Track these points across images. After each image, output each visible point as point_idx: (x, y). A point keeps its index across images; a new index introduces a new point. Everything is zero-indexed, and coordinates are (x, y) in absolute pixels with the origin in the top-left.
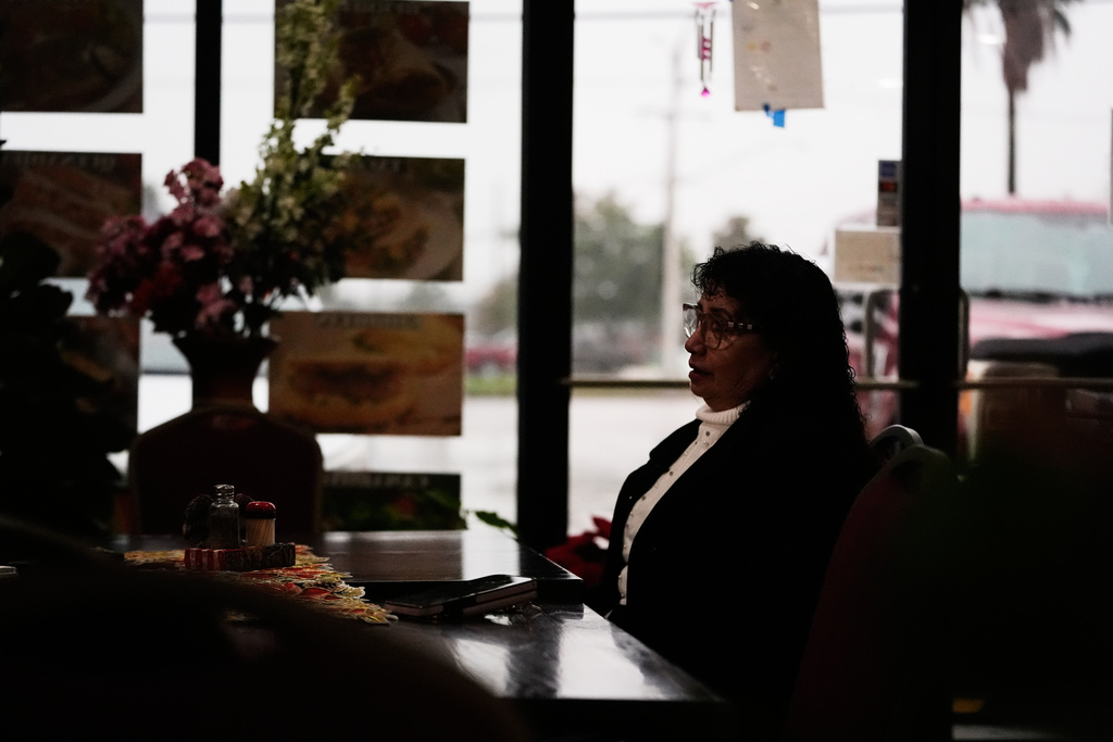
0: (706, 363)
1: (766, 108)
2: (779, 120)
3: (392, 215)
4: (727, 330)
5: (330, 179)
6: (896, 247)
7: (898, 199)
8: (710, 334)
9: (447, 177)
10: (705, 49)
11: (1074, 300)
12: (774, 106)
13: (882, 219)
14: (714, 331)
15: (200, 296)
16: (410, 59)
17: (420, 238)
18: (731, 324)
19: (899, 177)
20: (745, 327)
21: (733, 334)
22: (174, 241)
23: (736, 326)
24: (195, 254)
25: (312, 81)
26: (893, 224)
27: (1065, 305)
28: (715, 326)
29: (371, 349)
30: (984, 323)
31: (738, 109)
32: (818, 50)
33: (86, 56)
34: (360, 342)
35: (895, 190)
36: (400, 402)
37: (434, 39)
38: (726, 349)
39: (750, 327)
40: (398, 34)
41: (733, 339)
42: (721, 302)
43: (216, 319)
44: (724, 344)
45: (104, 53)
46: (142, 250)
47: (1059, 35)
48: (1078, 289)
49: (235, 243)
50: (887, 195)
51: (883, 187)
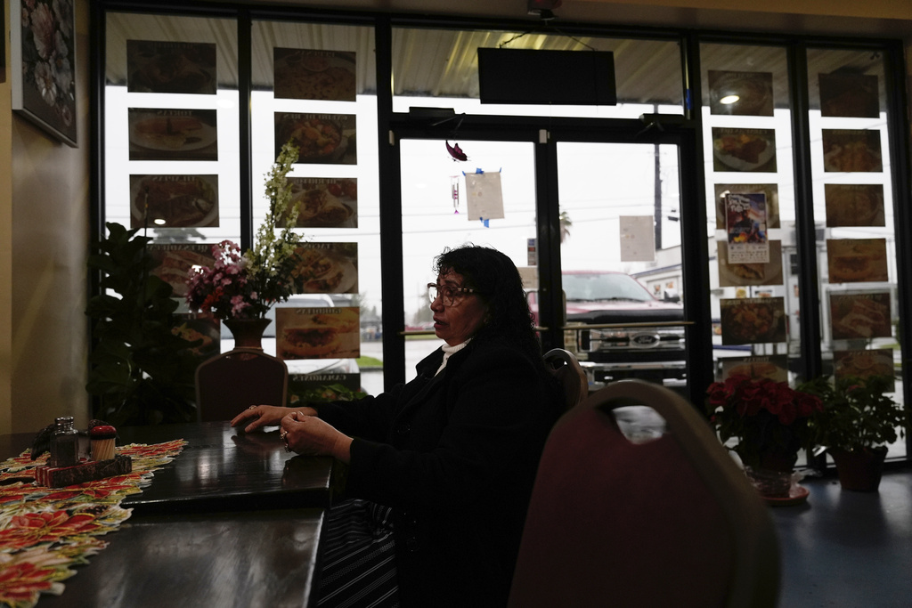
0: (444, 317)
1: (481, 219)
2: (487, 225)
3: (327, 267)
4: (456, 295)
5: (290, 248)
6: (536, 274)
7: (536, 254)
8: (446, 299)
9: (350, 251)
10: (455, 195)
11: (588, 301)
12: (484, 217)
13: (530, 263)
14: (448, 296)
15: (232, 301)
16: (332, 202)
17: (340, 276)
18: (460, 289)
19: (536, 245)
20: (468, 291)
21: (461, 297)
22: (218, 276)
23: (462, 290)
24: (227, 282)
25: (281, 205)
26: (535, 264)
27: (585, 302)
28: (448, 293)
29: (320, 323)
30: (571, 309)
31: (469, 220)
32: (501, 194)
33: (193, 204)
34: (315, 320)
35: (534, 251)
36: (334, 344)
37: (343, 194)
38: (457, 306)
39: (471, 291)
40: (327, 191)
41: (461, 300)
42: (451, 278)
43: (239, 311)
44: (456, 303)
45: (201, 202)
46: (206, 282)
47: (567, 235)
48: (588, 298)
49: (248, 277)
50: (531, 253)
51: (529, 250)
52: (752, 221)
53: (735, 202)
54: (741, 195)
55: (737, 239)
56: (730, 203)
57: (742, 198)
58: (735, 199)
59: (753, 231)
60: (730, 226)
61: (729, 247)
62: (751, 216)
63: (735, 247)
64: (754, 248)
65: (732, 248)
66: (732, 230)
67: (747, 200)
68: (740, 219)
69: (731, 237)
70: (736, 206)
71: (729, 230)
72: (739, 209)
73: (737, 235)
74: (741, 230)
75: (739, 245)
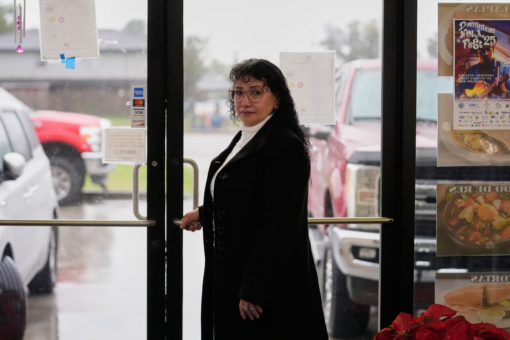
6: (143, 139)
7: (145, 110)
13: (134, 122)
19: (146, 98)
26: (142, 125)
52: (499, 63)
53: (470, 33)
54: (481, 22)
55: (469, 92)
56: (463, 35)
57: (483, 27)
58: (470, 29)
59: (498, 79)
60: (459, 70)
61: (456, 104)
62: (496, 56)
63: (466, 104)
64: (498, 106)
65: (461, 106)
66: (462, 78)
67: (492, 30)
68: (476, 61)
69: (460, 89)
70: (472, 39)
71: (457, 77)
72: (476, 45)
73: (471, 86)
74: (478, 78)
75: (472, 102)
